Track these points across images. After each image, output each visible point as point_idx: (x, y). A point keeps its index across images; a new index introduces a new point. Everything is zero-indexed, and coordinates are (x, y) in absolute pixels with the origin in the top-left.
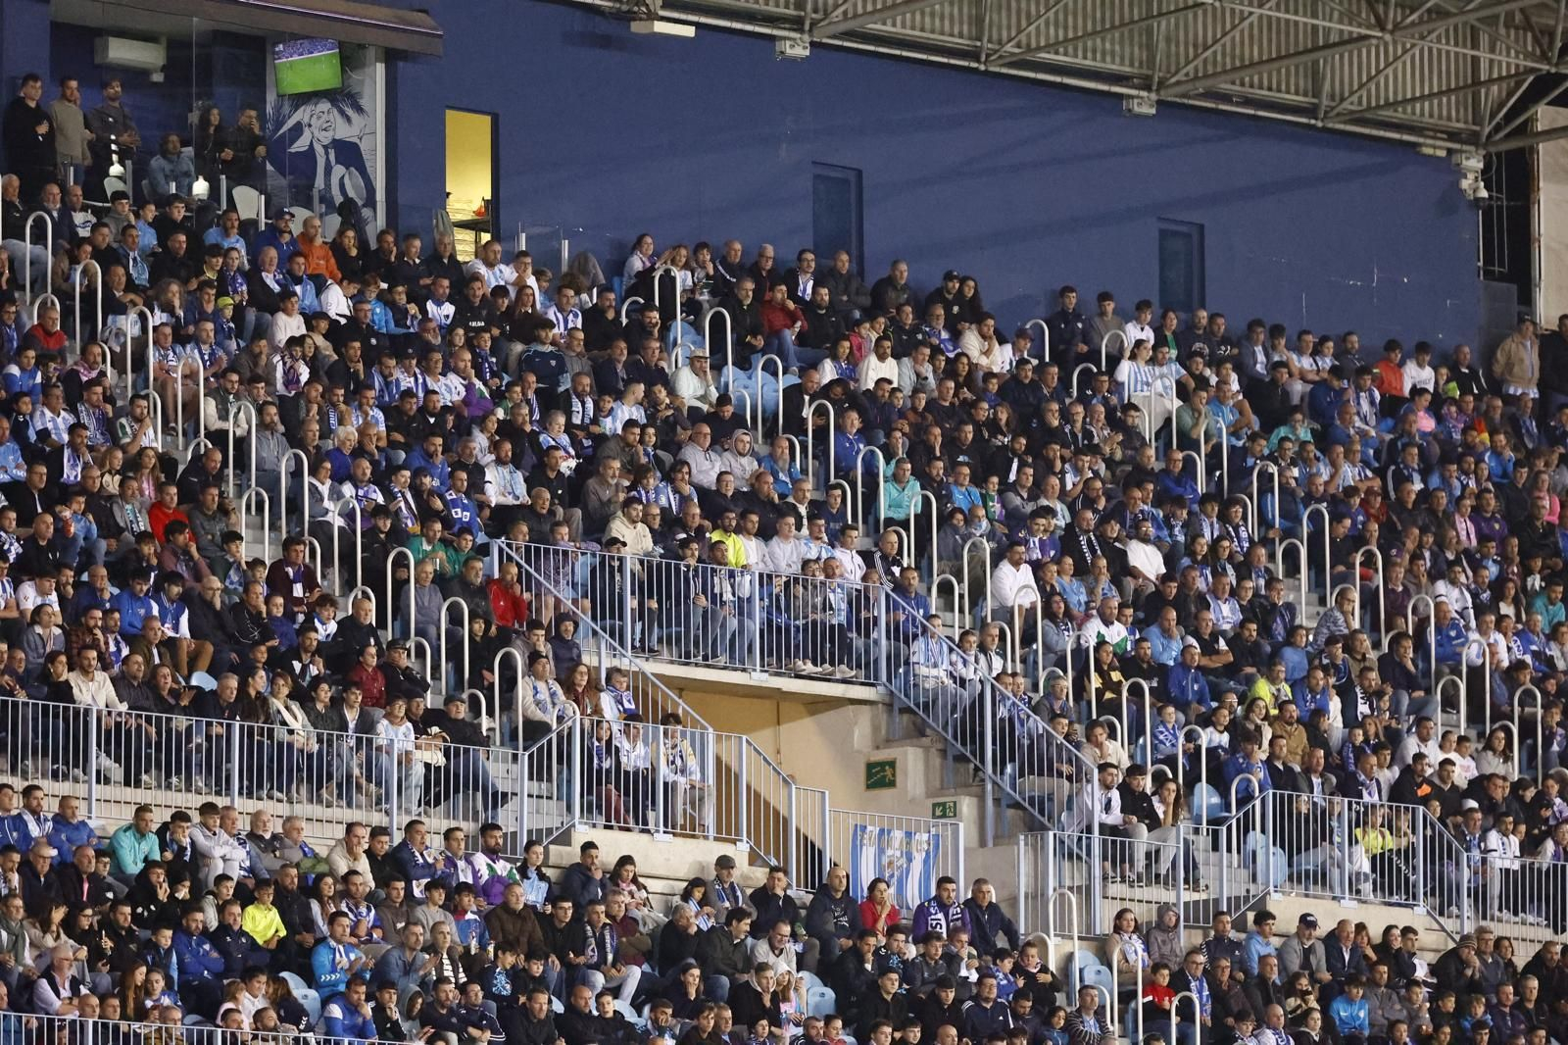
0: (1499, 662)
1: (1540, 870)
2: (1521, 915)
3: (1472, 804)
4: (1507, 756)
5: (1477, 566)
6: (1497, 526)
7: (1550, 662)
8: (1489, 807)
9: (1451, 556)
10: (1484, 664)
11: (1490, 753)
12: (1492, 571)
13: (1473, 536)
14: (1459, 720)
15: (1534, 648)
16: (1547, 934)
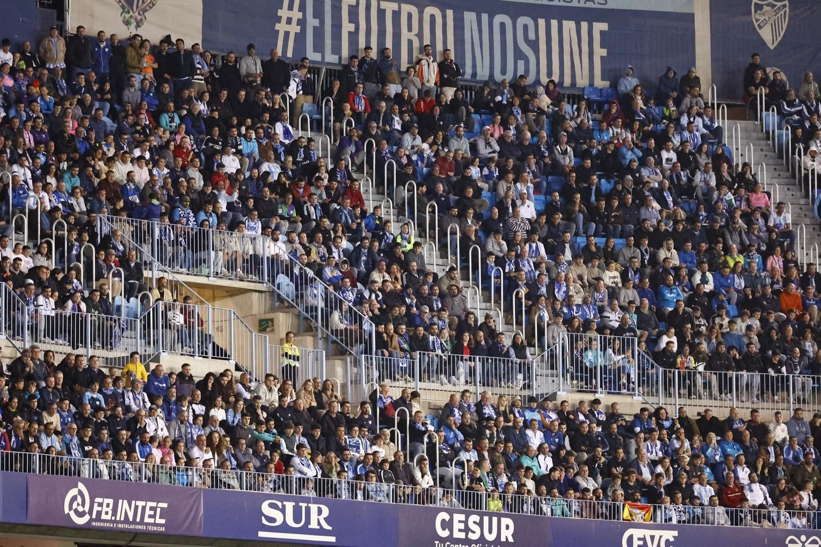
0: (45, 207)
1: (65, 316)
2: (55, 339)
3: (31, 281)
4: (48, 256)
5: (34, 157)
6: (44, 136)
7: (71, 207)
8: (40, 284)
9: (20, 152)
10: (37, 208)
11: (39, 255)
12: (42, 159)
13: (32, 141)
14: (24, 237)
15: (62, 200)
16: (69, 350)
